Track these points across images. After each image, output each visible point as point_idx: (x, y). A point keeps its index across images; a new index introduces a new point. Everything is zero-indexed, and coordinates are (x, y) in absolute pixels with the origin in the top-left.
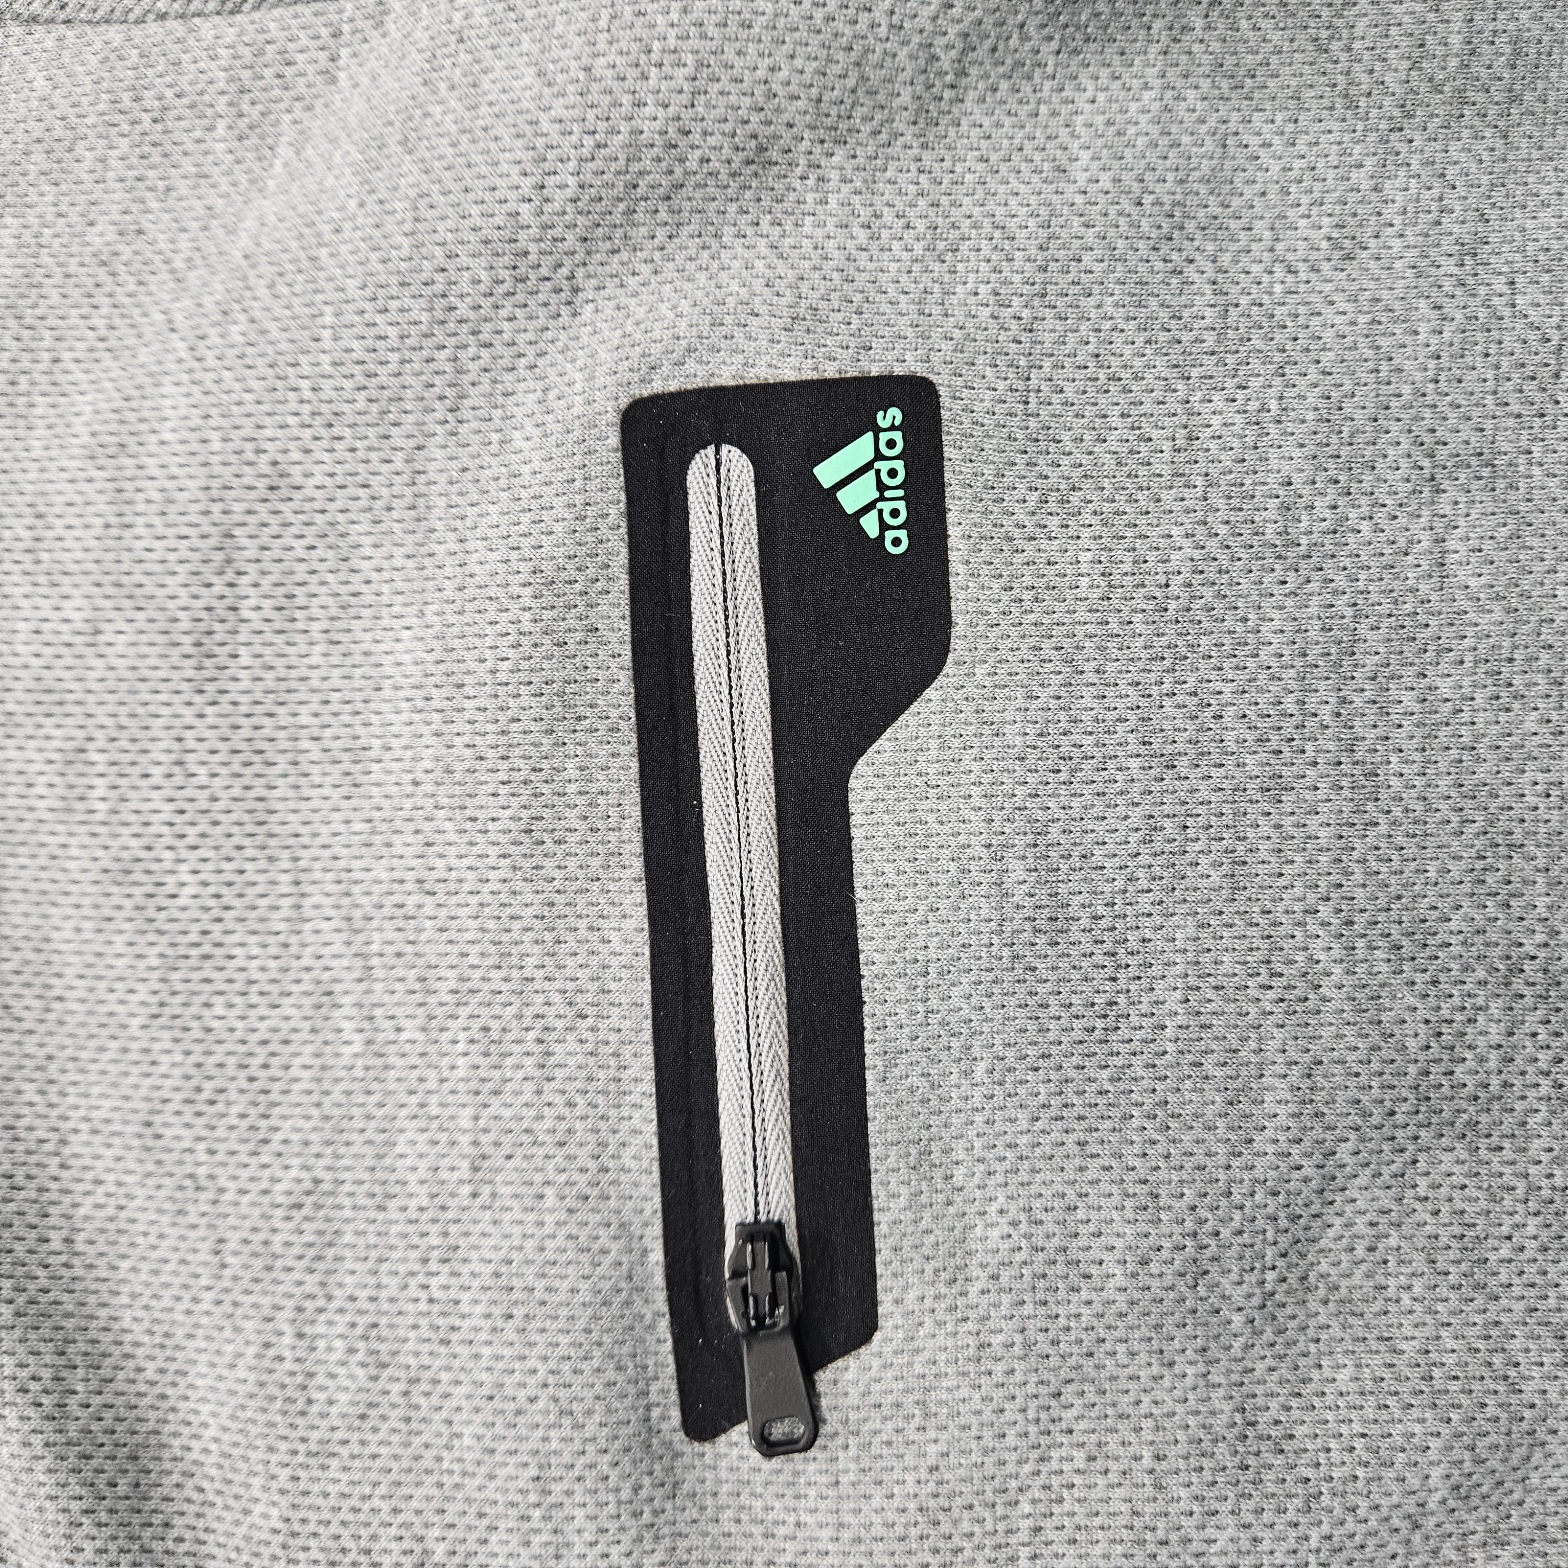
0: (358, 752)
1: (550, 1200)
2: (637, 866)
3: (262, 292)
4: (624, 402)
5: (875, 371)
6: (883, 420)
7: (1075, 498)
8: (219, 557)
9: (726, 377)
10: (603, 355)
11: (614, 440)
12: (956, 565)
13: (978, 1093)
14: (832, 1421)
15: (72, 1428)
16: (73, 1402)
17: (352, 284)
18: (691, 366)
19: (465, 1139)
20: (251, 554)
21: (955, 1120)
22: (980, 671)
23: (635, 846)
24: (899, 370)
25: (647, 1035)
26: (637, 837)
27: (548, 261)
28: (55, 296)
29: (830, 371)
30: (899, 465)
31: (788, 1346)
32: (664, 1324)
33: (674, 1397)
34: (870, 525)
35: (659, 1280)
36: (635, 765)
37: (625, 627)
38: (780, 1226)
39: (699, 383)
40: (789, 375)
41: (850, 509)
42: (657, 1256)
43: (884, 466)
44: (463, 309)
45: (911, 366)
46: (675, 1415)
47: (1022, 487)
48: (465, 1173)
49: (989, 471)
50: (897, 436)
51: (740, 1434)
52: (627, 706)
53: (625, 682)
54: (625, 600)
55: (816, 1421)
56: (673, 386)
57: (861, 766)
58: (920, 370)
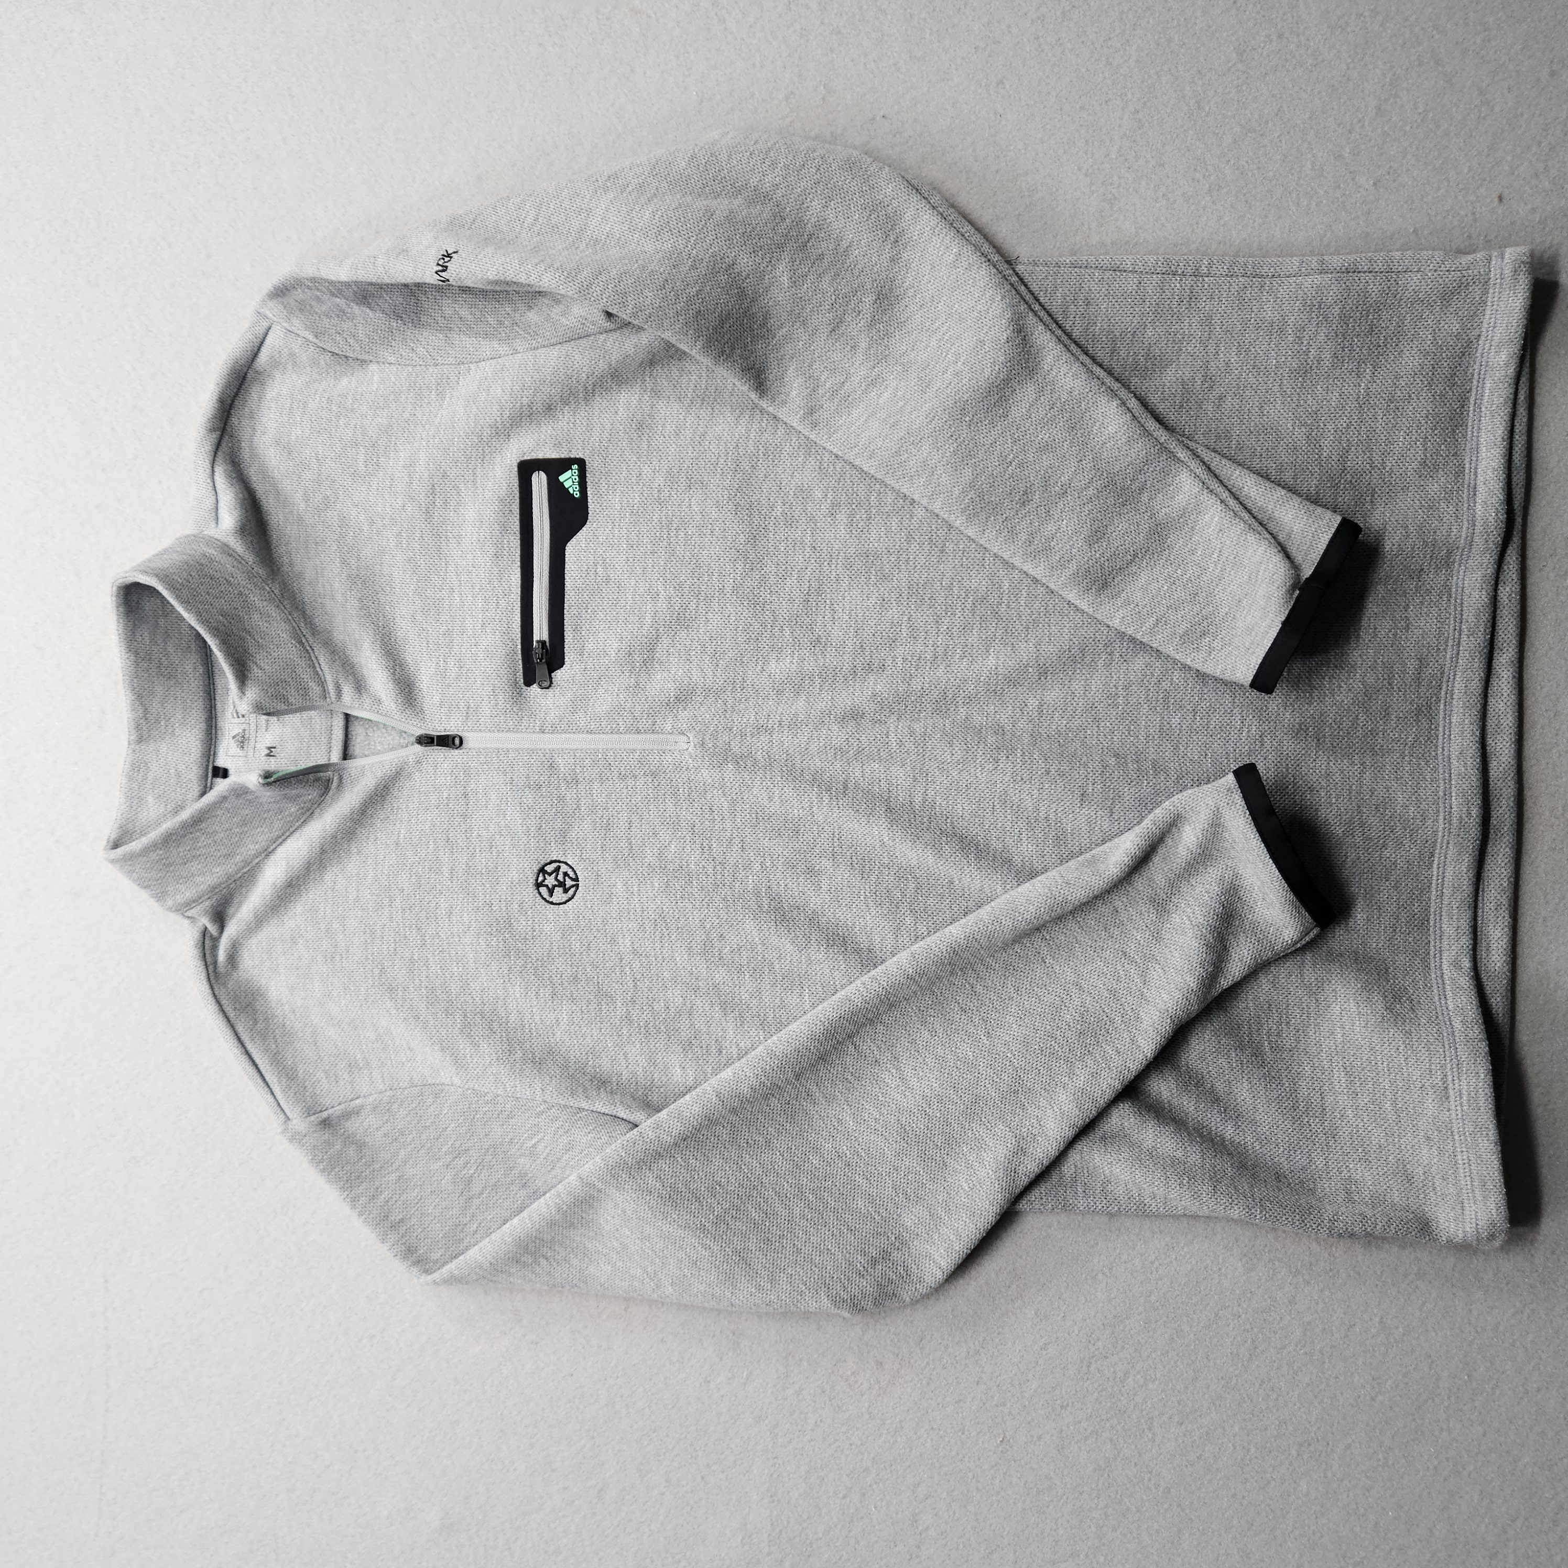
0: (460, 536)
1: (497, 633)
2: (519, 564)
3: (442, 432)
4: (518, 461)
5: (572, 456)
6: (573, 467)
7: (615, 486)
8: (431, 491)
9: (540, 456)
10: (514, 451)
11: (516, 469)
12: (589, 500)
13: (588, 616)
14: (555, 683)
15: (397, 677)
16: (396, 672)
17: (461, 432)
18: (533, 454)
19: (480, 620)
20: (438, 490)
21: (584, 621)
22: (595, 524)
23: (519, 559)
24: (577, 457)
25: (519, 600)
26: (519, 557)
27: (503, 430)
28: (395, 429)
29: (563, 456)
30: (577, 477)
31: (546, 666)
32: (520, 662)
33: (522, 677)
34: (571, 491)
35: (520, 652)
36: (519, 541)
37: (518, 510)
38: (545, 642)
39: (534, 458)
40: (553, 457)
41: (567, 487)
42: (519, 647)
43: (573, 477)
44: (485, 439)
45: (581, 456)
46: (522, 680)
47: (604, 484)
48: (480, 627)
49: (596, 480)
50: (576, 471)
51: (535, 685)
52: (518, 528)
53: (518, 523)
54: (518, 505)
55: (551, 683)
56: (529, 458)
57: (568, 545)
58: (582, 457)
